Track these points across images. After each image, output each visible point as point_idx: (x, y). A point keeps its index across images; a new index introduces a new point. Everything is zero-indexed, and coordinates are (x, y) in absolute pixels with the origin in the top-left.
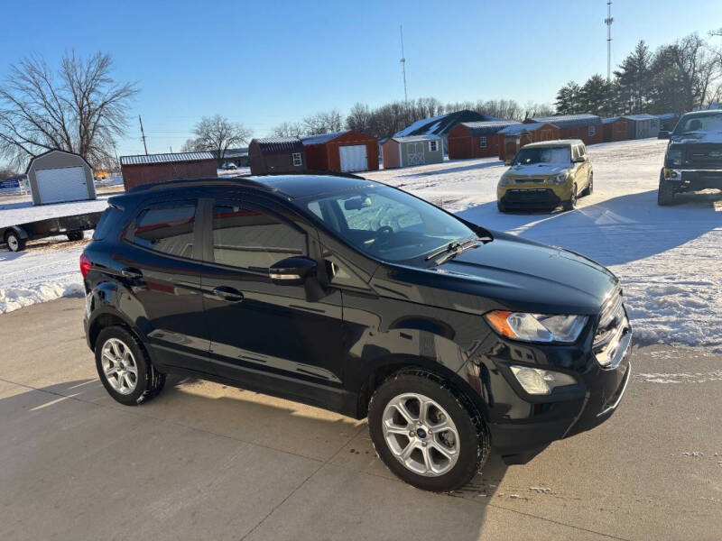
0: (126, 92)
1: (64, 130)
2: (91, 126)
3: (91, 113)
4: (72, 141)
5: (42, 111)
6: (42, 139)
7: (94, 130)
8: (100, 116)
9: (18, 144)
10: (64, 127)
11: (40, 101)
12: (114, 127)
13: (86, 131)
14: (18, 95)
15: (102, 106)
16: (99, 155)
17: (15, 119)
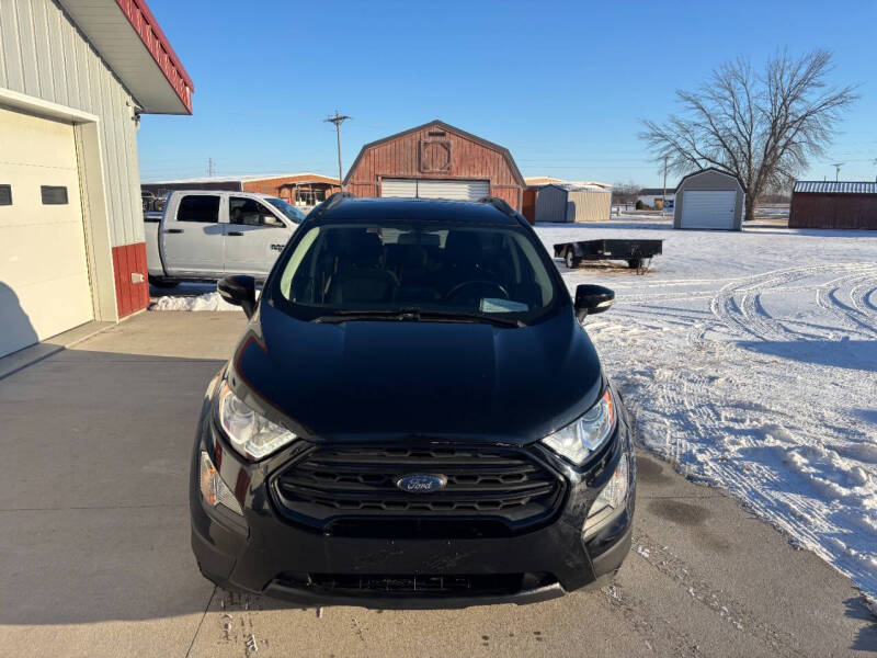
0: (840, 99)
1: (749, 146)
2: (782, 142)
3: (785, 127)
4: (754, 161)
5: (731, 123)
6: (722, 157)
7: (785, 147)
8: (798, 129)
9: (694, 160)
10: (749, 143)
11: (731, 112)
12: (811, 144)
13: (774, 148)
14: (709, 105)
15: (803, 118)
16: (781, 177)
17: (700, 132)
